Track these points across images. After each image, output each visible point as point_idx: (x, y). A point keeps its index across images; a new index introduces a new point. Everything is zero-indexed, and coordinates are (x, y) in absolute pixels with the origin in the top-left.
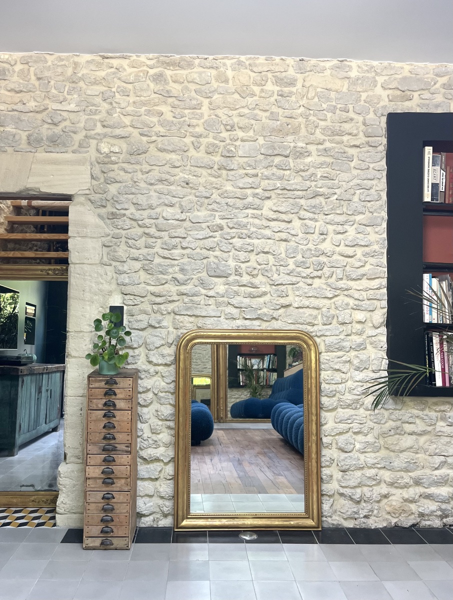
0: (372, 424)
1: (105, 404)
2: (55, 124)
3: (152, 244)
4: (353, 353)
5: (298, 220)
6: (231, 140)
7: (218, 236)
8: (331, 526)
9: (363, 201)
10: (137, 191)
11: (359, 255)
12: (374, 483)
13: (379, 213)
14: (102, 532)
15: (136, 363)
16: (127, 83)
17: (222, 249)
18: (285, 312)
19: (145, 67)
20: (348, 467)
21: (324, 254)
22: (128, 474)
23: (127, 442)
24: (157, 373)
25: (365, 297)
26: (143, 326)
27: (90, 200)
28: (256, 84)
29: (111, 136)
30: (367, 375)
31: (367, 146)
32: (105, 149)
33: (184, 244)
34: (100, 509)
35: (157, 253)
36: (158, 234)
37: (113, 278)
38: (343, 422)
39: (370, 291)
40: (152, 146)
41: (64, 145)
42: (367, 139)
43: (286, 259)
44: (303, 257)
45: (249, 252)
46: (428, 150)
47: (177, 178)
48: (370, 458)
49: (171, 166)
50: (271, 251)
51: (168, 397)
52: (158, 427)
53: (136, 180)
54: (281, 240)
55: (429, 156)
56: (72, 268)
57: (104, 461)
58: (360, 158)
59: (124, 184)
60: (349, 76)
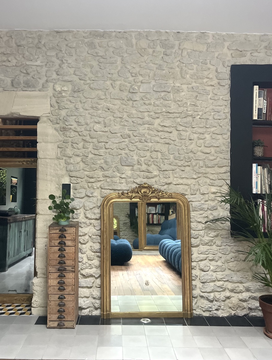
0: (220, 255)
1: (59, 243)
2: (28, 74)
3: (87, 146)
4: (209, 212)
5: (176, 131)
6: (135, 82)
7: (127, 141)
8: (195, 315)
9: (216, 119)
10: (78, 114)
11: (213, 152)
12: (221, 290)
13: (225, 126)
14: (58, 318)
15: (78, 218)
16: (71, 48)
17: (130, 149)
18: (168, 187)
19: (83, 37)
20: (206, 280)
21: (192, 152)
22: (73, 284)
23: (73, 265)
24: (91, 224)
25: (217, 178)
26: (82, 196)
27: (50, 120)
28: (149, 47)
29: (62, 81)
31: (219, 85)
32: (58, 88)
33: (107, 146)
34: (57, 304)
35: (90, 152)
36: (90, 140)
37: (64, 166)
38: (203, 253)
39: (220, 174)
40: (87, 87)
41: (34, 86)
42: (218, 81)
43: (169, 155)
44: (179, 154)
45: (146, 151)
46: (256, 88)
47: (102, 106)
48: (219, 275)
49: (98, 99)
50: (160, 150)
51: (98, 238)
52: (92, 256)
53: (77, 107)
55: (256, 91)
56: (39, 161)
57: (58, 277)
58: (214, 93)
59: (70, 110)
60: (207, 42)
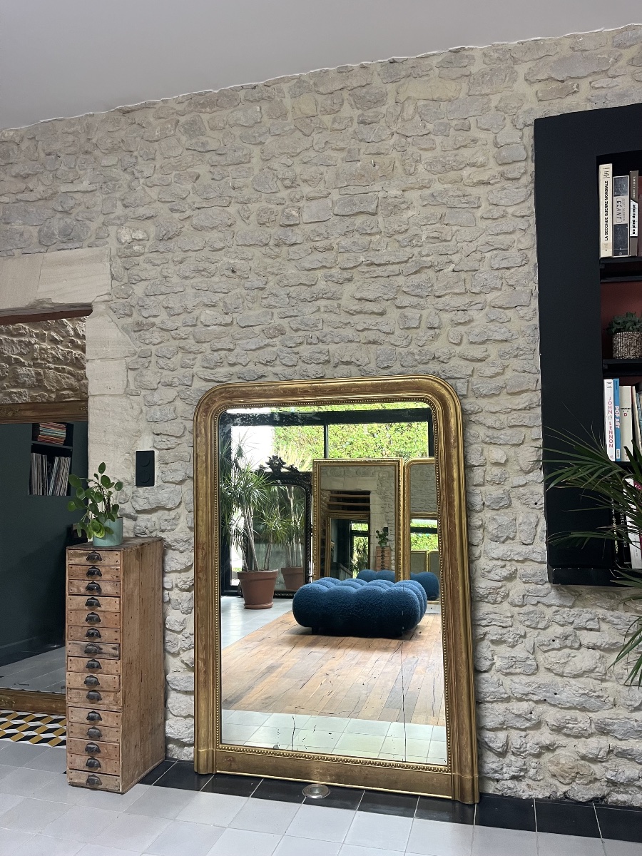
0: (522, 629)
1: (88, 588)
2: (67, 213)
3: (188, 361)
4: (488, 514)
5: (396, 310)
6: (292, 200)
7: (278, 343)
9: (497, 269)
10: (169, 290)
11: (493, 357)
12: (528, 725)
13: (524, 285)
14: (87, 765)
16: (150, 142)
17: (284, 362)
19: (175, 113)
21: (436, 360)
23: (115, 642)
25: (505, 423)
27: (111, 308)
28: (326, 112)
29: (135, 218)
30: (511, 548)
31: (502, 179)
32: (126, 238)
33: (230, 358)
34: (85, 732)
35: (196, 374)
36: (194, 349)
37: (142, 411)
39: (513, 412)
40: (187, 224)
41: (80, 240)
42: (501, 168)
43: (378, 371)
44: (402, 366)
45: (323, 363)
46: (606, 170)
47: (218, 265)
48: (518, 684)
49: (210, 249)
50: (353, 360)
53: (166, 274)
54: (370, 342)
56: (91, 402)
57: (87, 666)
58: (491, 201)
59: (152, 282)
60: (468, 73)
